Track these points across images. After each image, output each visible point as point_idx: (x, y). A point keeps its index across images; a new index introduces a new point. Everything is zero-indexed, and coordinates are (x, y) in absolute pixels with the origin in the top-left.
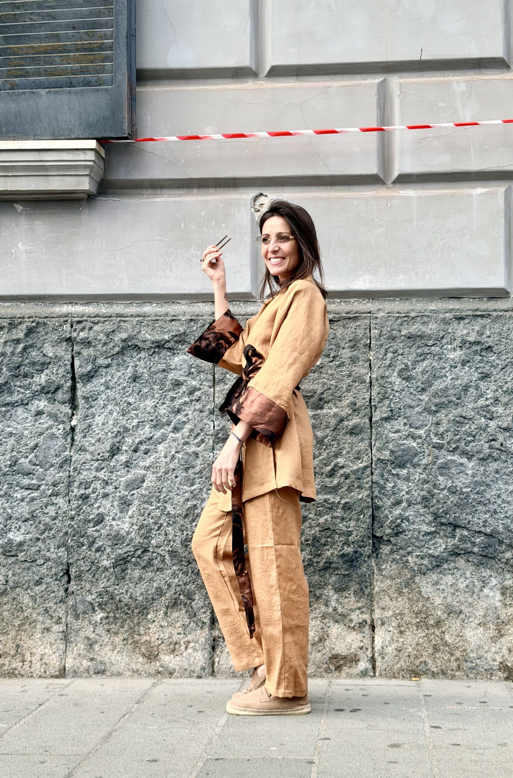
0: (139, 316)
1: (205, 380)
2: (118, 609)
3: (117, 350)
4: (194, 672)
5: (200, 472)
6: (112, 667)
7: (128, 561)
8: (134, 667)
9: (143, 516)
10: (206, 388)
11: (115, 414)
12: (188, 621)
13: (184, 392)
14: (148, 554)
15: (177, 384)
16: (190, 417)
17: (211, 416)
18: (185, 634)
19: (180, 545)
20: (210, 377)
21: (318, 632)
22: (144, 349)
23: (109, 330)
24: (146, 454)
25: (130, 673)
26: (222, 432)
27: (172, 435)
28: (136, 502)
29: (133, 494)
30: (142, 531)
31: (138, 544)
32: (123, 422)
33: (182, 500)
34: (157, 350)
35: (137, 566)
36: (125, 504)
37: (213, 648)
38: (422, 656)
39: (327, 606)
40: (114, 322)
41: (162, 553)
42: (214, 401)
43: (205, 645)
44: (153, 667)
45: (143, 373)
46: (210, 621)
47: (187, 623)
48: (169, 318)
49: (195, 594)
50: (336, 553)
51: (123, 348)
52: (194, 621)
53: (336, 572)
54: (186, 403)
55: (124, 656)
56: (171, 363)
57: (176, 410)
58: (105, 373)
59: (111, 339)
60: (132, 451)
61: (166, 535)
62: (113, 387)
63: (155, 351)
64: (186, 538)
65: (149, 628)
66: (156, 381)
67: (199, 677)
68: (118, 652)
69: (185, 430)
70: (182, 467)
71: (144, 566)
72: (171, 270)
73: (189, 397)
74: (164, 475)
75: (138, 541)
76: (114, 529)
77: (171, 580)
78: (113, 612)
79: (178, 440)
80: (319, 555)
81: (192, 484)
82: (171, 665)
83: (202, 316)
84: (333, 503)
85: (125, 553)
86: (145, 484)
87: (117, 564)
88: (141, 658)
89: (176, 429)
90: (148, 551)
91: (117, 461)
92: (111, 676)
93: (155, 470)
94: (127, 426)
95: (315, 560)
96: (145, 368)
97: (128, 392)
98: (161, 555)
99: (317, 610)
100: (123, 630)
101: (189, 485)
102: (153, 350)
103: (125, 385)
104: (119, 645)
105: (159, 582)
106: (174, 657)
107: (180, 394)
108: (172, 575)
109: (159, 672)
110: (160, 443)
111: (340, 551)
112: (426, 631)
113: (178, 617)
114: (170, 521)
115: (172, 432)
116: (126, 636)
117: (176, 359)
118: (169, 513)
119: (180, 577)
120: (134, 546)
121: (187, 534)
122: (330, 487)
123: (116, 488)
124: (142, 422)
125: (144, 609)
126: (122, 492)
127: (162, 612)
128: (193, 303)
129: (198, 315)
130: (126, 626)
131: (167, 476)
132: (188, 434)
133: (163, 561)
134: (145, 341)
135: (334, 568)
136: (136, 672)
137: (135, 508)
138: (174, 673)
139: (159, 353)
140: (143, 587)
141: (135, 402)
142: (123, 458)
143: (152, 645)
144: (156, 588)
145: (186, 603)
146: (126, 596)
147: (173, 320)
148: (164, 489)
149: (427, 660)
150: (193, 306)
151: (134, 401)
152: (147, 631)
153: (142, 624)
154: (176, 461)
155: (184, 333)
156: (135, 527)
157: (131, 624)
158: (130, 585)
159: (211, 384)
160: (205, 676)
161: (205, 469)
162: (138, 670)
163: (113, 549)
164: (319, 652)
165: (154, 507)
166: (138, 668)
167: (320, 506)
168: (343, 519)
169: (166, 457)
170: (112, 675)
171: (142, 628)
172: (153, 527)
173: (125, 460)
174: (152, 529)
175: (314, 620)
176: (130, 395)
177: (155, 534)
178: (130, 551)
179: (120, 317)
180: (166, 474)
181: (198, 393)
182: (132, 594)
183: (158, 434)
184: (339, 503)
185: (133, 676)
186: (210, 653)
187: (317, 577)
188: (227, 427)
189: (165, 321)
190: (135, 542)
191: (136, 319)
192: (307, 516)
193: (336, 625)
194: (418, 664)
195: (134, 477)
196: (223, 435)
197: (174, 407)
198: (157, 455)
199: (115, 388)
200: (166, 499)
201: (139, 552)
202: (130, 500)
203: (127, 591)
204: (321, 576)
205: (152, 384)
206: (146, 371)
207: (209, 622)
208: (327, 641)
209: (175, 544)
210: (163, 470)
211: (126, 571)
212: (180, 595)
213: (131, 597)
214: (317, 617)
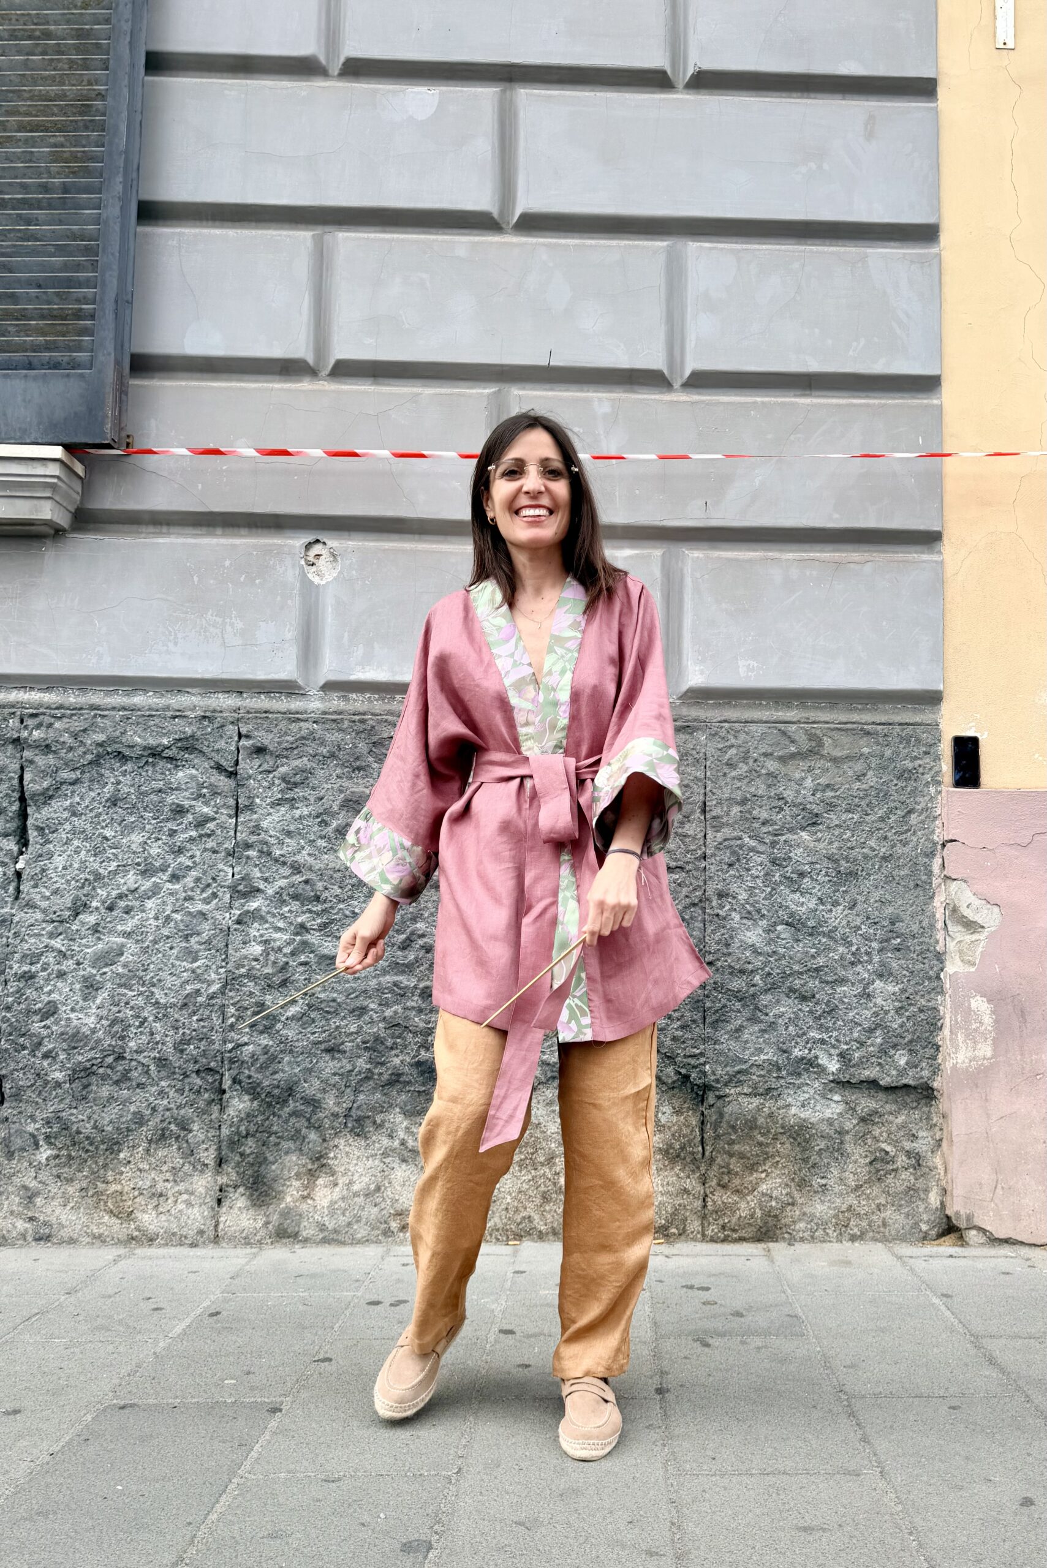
0: (124, 709)
1: (222, 806)
2: (75, 1145)
3: (90, 759)
4: (186, 1237)
5: (208, 942)
6: (62, 1231)
7: (93, 1073)
8: (95, 1231)
9: (118, 1005)
10: (224, 818)
11: (83, 852)
12: (181, 1161)
13: (191, 823)
14: (123, 1062)
15: (179, 811)
16: (197, 859)
17: (231, 858)
18: (175, 1181)
19: (171, 1050)
20: (232, 802)
21: (375, 1176)
22: (131, 757)
23: (78, 729)
24: (127, 913)
25: (89, 1240)
26: (244, 883)
27: (169, 885)
28: (109, 985)
29: (105, 973)
30: (116, 1028)
31: (108, 1048)
32: (95, 865)
33: (178, 982)
34: (150, 760)
35: (106, 1080)
36: (91, 987)
37: (219, 1201)
38: (526, 1208)
39: (392, 1138)
40: (87, 716)
41: (144, 1061)
42: (235, 838)
43: (205, 1197)
44: (125, 1230)
45: (128, 794)
46: (215, 1162)
47: (179, 1166)
48: (169, 714)
49: (194, 1122)
50: (408, 1060)
51: (99, 756)
52: (189, 1162)
53: (407, 1088)
54: (192, 840)
55: (81, 1215)
56: (173, 780)
57: (176, 848)
58: (72, 792)
59: (81, 741)
60: (107, 909)
61: (152, 1034)
62: (82, 814)
63: (147, 761)
64: (182, 1040)
65: (122, 1173)
66: (147, 806)
67: (193, 1245)
68: (72, 1208)
69: (189, 879)
70: (180, 934)
71: (117, 1081)
72: (176, 644)
73: (197, 831)
74: (154, 946)
75: (108, 1043)
76: (73, 1025)
77: (156, 1102)
78: (67, 1149)
79: (177, 893)
80: (382, 1064)
81: (195, 960)
82: (151, 1227)
83: (221, 712)
84: (406, 987)
85: (88, 1060)
86: (122, 959)
87: (76, 1076)
88: (107, 1218)
89: (175, 878)
90: (124, 1058)
91: (83, 923)
92: (60, 1244)
93: (140, 938)
94: (101, 871)
95: (376, 1071)
96: (132, 786)
97: (104, 821)
98: (143, 1064)
99: (377, 1145)
100: (81, 1174)
101: (190, 960)
102: (144, 760)
103: (100, 810)
104: (73, 1197)
105: (138, 1104)
106: (157, 1217)
107: (184, 826)
108: (159, 1094)
109: (133, 1238)
110: (149, 898)
111: (414, 1057)
112: (533, 1171)
113: (165, 1157)
114: (158, 1013)
115: (169, 881)
116: (84, 1185)
117: (180, 774)
118: (157, 1003)
119: (170, 1097)
120: (102, 1051)
121: (183, 1034)
122: (403, 964)
123: (78, 964)
124: (124, 866)
125: (115, 1144)
126: (88, 969)
127: (141, 1149)
128: (211, 693)
129: (214, 711)
130: (87, 1169)
131: (157, 946)
132: (192, 885)
133: (147, 1072)
134: (133, 747)
135: (405, 1082)
136: (99, 1239)
137: (106, 994)
138: (156, 1240)
139: (154, 765)
140: (113, 1111)
141: (114, 837)
142: (91, 919)
143: (124, 1198)
144: (134, 1113)
145: (179, 1136)
146: (87, 1125)
147: (176, 717)
148: (152, 966)
149: (532, 1214)
150: (209, 697)
151: (113, 834)
152: (118, 1176)
153: (111, 1166)
154: (172, 924)
155: (192, 736)
156: (104, 1022)
157: (94, 1166)
158: (94, 1108)
159: (232, 812)
160: (204, 1243)
161: (215, 936)
162: (100, 1236)
163: (69, 1054)
164: (375, 1206)
165: (135, 993)
166: (101, 1231)
167: (386, 991)
168: (420, 1011)
169: (156, 918)
170: (61, 1242)
171: (110, 1173)
172: (131, 1022)
173: (94, 922)
174: (129, 1026)
175: (370, 1159)
176: (107, 826)
177: (136, 1033)
178: (96, 1058)
179: (95, 709)
180: (156, 943)
181: (211, 825)
182: (96, 1121)
183: (147, 884)
184: (415, 987)
185: (93, 1243)
186: (213, 1209)
187: (378, 1095)
188: (252, 876)
189: (165, 718)
190: (103, 1045)
191: (121, 713)
192: (367, 1006)
193: (404, 1166)
194: (519, 1220)
195: (106, 947)
196: (246, 887)
197: (174, 844)
198: (144, 914)
199: (85, 815)
200: (154, 980)
201: (110, 1060)
202: (99, 982)
203: (89, 1118)
204: (385, 1094)
205: (142, 809)
206: (133, 791)
207: (212, 1163)
208: (389, 1189)
209: (165, 1048)
210: (151, 938)
211: (90, 1088)
212: (170, 1123)
213: (95, 1127)
214: (376, 1155)
